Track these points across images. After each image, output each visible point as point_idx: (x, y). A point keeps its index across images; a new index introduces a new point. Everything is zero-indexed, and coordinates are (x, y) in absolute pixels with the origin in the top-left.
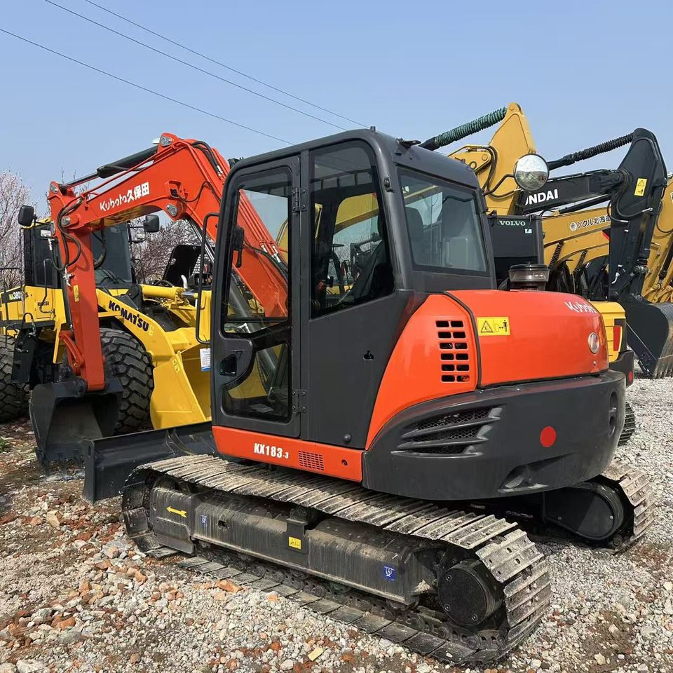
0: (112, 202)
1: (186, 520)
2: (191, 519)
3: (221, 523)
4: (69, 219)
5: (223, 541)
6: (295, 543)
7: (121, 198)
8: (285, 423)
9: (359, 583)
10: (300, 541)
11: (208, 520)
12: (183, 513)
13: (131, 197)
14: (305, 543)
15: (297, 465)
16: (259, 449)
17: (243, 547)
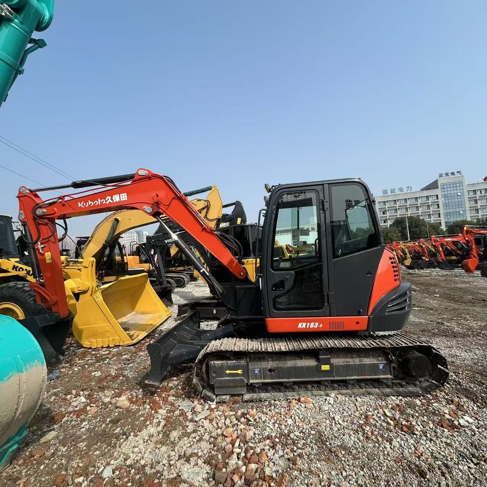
0: (90, 203)
1: (243, 375)
2: (246, 373)
3: (270, 370)
4: (45, 211)
5: (273, 379)
6: (326, 367)
7: (99, 201)
8: (320, 310)
9: (365, 376)
10: (329, 366)
11: (260, 371)
12: (240, 372)
13: (110, 200)
14: (332, 366)
15: (327, 329)
16: (302, 326)
17: (288, 379)
